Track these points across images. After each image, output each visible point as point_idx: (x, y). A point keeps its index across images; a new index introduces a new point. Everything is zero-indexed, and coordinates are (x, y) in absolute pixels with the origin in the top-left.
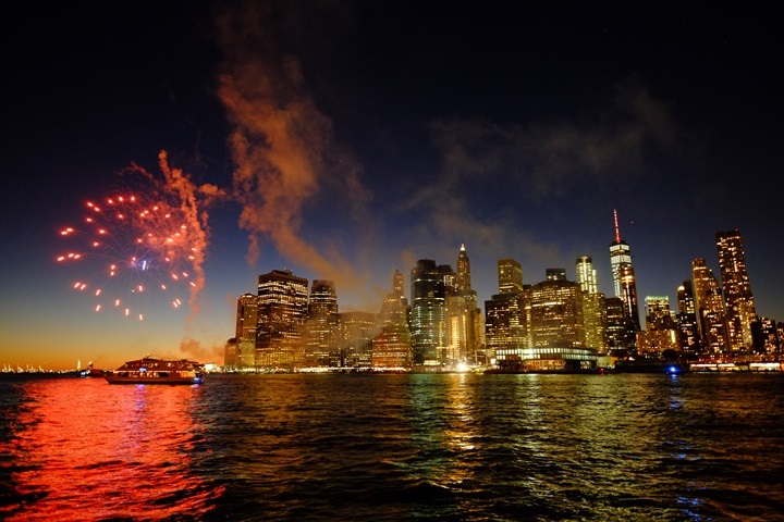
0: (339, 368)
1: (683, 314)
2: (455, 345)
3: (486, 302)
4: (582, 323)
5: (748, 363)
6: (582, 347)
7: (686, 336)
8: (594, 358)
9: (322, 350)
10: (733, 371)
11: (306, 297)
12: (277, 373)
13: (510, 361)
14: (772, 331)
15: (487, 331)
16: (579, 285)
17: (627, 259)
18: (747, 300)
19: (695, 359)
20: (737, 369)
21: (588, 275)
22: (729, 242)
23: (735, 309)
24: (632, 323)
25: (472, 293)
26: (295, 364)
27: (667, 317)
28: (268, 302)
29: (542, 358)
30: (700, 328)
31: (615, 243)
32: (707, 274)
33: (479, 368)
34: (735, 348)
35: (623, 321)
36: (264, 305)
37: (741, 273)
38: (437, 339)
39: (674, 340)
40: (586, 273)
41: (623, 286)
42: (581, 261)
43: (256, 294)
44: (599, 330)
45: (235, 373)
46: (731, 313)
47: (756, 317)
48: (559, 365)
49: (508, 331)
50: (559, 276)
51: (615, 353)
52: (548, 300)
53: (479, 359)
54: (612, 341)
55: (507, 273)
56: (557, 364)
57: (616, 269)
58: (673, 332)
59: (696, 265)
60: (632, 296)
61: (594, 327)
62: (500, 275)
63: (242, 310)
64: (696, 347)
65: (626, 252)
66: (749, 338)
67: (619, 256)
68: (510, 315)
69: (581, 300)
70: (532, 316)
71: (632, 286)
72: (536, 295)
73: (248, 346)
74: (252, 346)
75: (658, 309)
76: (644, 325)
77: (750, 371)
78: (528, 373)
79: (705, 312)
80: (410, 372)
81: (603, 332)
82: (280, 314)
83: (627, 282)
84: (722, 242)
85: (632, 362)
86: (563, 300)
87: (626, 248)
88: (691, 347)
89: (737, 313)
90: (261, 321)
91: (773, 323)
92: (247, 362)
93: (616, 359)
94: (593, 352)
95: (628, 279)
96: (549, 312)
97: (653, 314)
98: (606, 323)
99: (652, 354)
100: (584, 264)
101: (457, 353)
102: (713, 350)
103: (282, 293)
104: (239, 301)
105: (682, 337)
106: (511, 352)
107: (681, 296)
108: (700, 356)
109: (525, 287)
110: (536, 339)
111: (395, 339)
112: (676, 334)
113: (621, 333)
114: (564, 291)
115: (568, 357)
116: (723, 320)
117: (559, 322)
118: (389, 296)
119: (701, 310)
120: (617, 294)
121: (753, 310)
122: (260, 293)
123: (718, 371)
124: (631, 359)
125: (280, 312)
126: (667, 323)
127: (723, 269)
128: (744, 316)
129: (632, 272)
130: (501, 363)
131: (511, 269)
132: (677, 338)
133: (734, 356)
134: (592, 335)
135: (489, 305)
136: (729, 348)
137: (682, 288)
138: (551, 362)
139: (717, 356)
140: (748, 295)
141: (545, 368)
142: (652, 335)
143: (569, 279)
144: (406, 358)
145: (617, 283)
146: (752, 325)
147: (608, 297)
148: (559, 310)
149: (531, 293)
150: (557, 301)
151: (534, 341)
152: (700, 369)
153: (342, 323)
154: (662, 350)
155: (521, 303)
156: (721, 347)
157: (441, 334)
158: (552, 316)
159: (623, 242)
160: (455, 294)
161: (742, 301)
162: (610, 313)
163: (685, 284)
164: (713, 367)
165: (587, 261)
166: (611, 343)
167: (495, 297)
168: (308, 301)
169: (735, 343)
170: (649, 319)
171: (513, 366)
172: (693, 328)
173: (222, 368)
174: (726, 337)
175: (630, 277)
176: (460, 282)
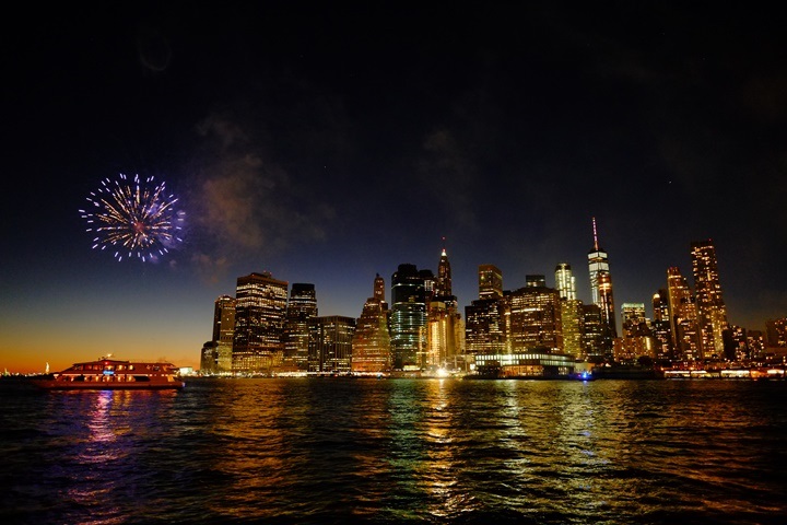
0: (318, 373)
1: (658, 321)
2: (434, 351)
3: (467, 308)
4: (561, 330)
5: (719, 370)
6: (560, 354)
7: (660, 343)
8: (571, 364)
9: (302, 354)
10: (705, 377)
11: (285, 300)
12: (254, 377)
13: (490, 367)
14: (743, 339)
15: (467, 337)
16: (558, 292)
17: (605, 266)
18: (719, 308)
19: (668, 366)
20: (709, 375)
21: (567, 282)
22: (703, 251)
23: (708, 317)
24: (609, 329)
25: (452, 298)
26: (272, 367)
27: (643, 324)
28: (246, 304)
29: (520, 364)
30: (674, 336)
31: (593, 251)
32: (682, 282)
33: (459, 374)
34: (707, 355)
35: (601, 329)
36: (242, 308)
37: (713, 283)
38: (416, 344)
39: (649, 347)
40: (565, 280)
41: (601, 293)
42: (560, 268)
43: (234, 297)
44: (577, 336)
45: (211, 377)
46: (704, 322)
47: (728, 326)
48: (537, 371)
49: (487, 336)
50: (538, 282)
51: (592, 360)
52: (528, 306)
53: (459, 365)
54: (589, 347)
55: (487, 280)
56: (536, 370)
57: (594, 276)
58: (648, 339)
59: (671, 273)
60: (609, 304)
61: (572, 333)
62: (480, 281)
63: (219, 313)
64: (670, 354)
65: (604, 260)
66: (720, 346)
67: (597, 264)
68: (490, 321)
69: (559, 307)
70: (512, 321)
71: (610, 293)
72: (516, 301)
73: (225, 349)
74: (229, 350)
75: (634, 317)
76: (620, 333)
77: (721, 378)
78: (506, 379)
79: (680, 320)
80: (389, 378)
81: (581, 339)
82: (258, 318)
83: (605, 289)
84: (696, 252)
85: (608, 368)
86: (542, 307)
87: (605, 255)
88: (666, 354)
89: (709, 321)
90: (238, 325)
91: (743, 331)
92: (223, 366)
93: (593, 365)
94: (571, 358)
95: (606, 286)
96: (528, 318)
97: (630, 321)
98: (583, 330)
99: (627, 360)
100: (563, 271)
101: (437, 359)
102: (686, 358)
103: (261, 296)
104: (217, 303)
105: (656, 344)
106: (490, 357)
107: (657, 304)
108: (674, 363)
109: (505, 293)
110: (515, 344)
111: (374, 344)
112: (651, 341)
113: (597, 339)
114: (542, 297)
115: (546, 363)
116: (697, 328)
117: (538, 329)
118: (370, 300)
119: (676, 318)
120: (595, 301)
121: (725, 318)
122: (239, 296)
123: (691, 377)
124: (607, 365)
125: (258, 316)
126: (643, 330)
127: (697, 278)
128: (716, 324)
129: (609, 279)
130: (480, 368)
131: (492, 275)
132: (652, 345)
133: (706, 364)
134: (570, 342)
135: (469, 311)
136: (702, 355)
137: (657, 296)
138: (529, 368)
139: (690, 363)
140: (719, 303)
141: (524, 374)
142: (628, 342)
143: (549, 286)
144: (386, 363)
145: (595, 290)
146: (723, 333)
147: (586, 303)
148: (538, 316)
149: (511, 298)
150: (537, 307)
151: (513, 347)
152: (673, 376)
153: (322, 327)
154: (638, 356)
155: (501, 309)
156: (694, 354)
157: (421, 339)
158: (532, 322)
159: (601, 250)
160: (436, 300)
161: (715, 309)
162: (587, 319)
163: (660, 293)
164: (686, 374)
165: (566, 268)
166: (589, 350)
167: (475, 302)
168: (288, 304)
169: (707, 350)
170: (626, 326)
171: (492, 371)
172: (668, 336)
173: (198, 372)
174: (699, 345)
175: (608, 284)
176: (441, 288)
